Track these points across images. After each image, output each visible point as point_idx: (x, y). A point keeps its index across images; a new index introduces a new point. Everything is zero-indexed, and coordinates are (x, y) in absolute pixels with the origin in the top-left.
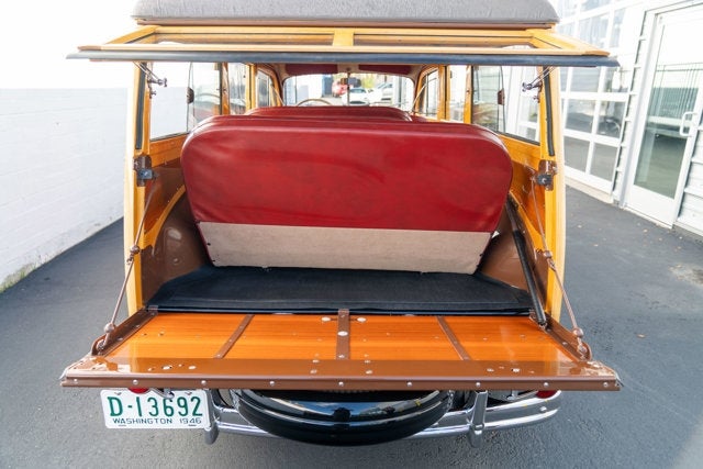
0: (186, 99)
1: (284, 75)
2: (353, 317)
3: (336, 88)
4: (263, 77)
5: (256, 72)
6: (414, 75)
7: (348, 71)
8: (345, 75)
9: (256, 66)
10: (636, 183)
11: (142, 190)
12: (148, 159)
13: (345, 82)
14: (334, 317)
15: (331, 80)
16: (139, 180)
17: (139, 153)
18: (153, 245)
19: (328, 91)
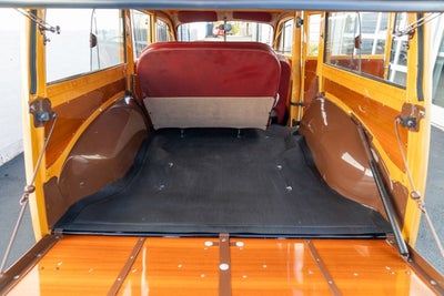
0: (89, 44)
1: (178, 23)
2: (232, 241)
3: (215, 31)
4: (161, 24)
5: (155, 21)
6: (274, 23)
7: (225, 19)
8: (222, 22)
9: (155, 15)
10: (433, 102)
11: (41, 130)
12: (47, 102)
13: (222, 27)
14: (216, 240)
15: (212, 26)
16: (37, 122)
17: (35, 98)
18: (58, 176)
19: (210, 33)
